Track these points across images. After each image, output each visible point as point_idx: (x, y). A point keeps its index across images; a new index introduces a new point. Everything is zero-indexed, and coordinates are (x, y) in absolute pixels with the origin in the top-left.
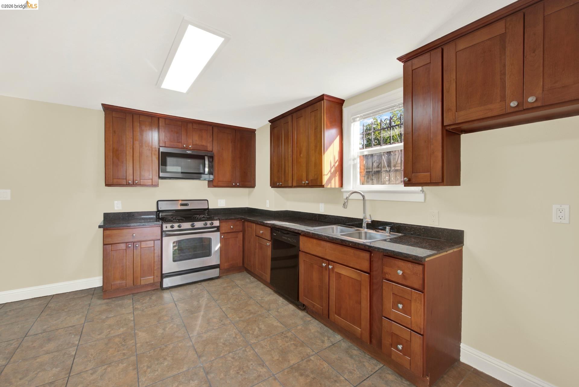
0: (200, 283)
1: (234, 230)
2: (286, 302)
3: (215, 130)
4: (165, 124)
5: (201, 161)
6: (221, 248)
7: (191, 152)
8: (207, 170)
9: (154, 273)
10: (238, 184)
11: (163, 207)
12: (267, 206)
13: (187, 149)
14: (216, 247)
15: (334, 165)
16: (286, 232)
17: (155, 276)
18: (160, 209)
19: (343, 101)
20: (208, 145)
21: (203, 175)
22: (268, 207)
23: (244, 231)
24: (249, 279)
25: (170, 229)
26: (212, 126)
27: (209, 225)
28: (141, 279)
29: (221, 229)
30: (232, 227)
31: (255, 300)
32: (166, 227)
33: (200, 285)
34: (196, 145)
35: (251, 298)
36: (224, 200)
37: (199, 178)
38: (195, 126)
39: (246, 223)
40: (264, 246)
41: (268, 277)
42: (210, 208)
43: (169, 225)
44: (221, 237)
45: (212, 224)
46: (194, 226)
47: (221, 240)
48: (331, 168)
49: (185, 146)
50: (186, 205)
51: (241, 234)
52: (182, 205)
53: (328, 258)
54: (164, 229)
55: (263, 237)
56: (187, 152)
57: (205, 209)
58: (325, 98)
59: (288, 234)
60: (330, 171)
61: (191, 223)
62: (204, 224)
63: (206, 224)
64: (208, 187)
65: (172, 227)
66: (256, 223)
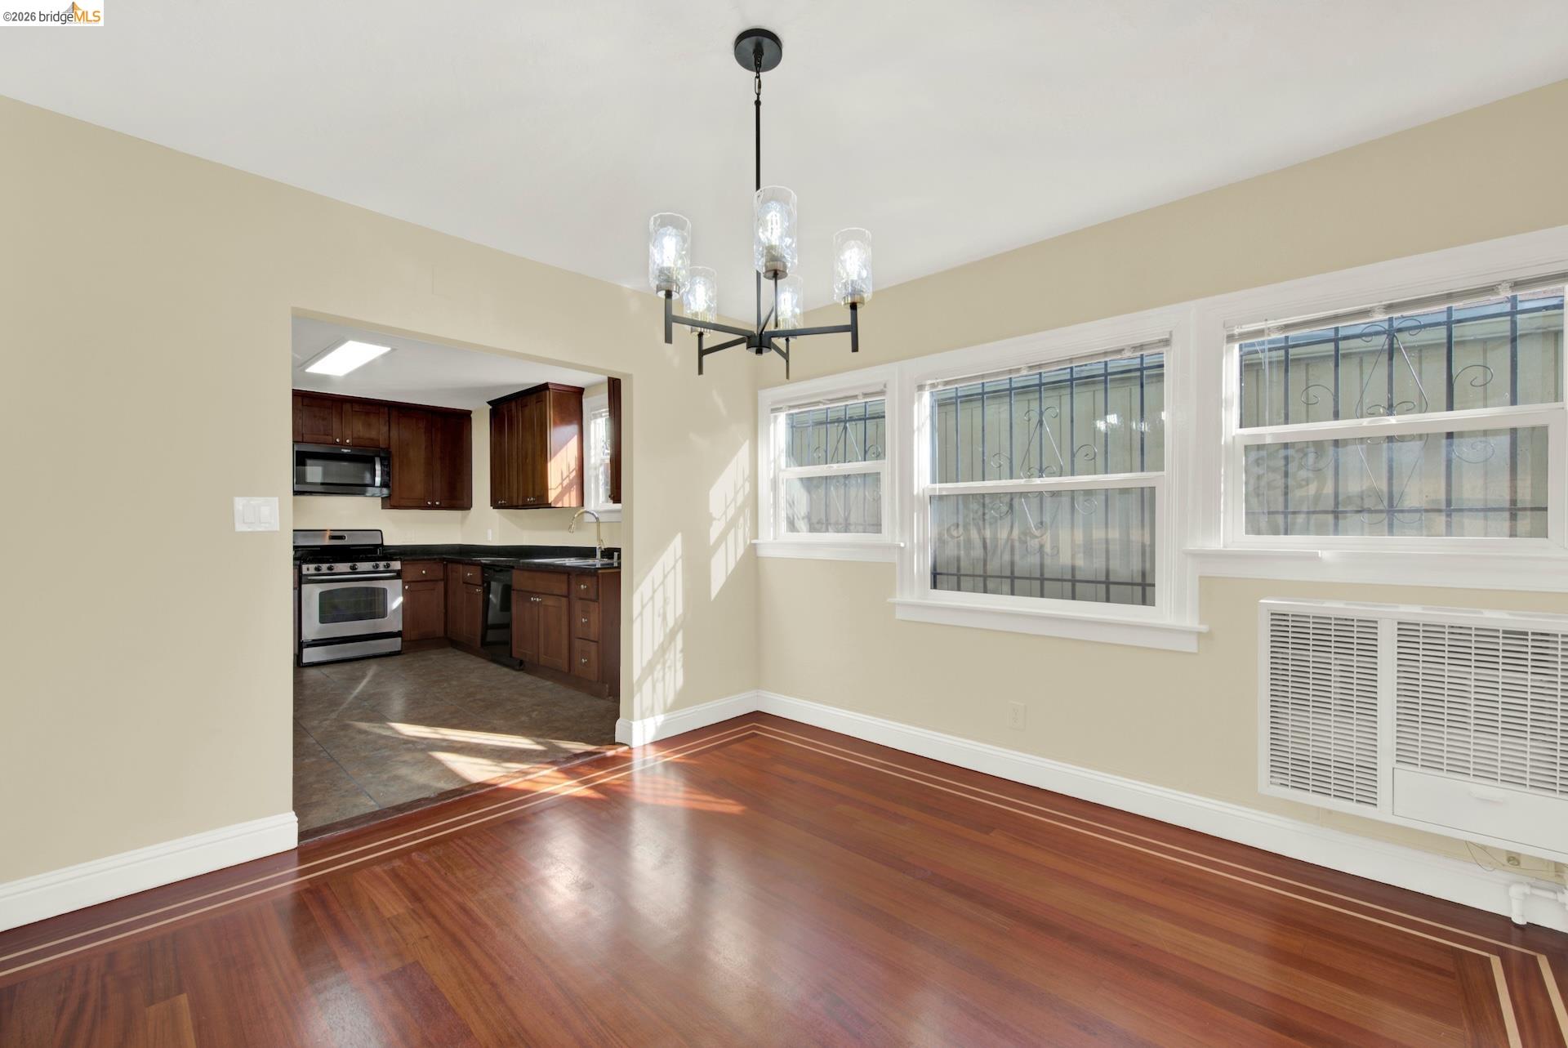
3: (394, 413)
5: (369, 465)
6: (404, 604)
7: (350, 450)
8: (378, 480)
10: (437, 503)
11: (299, 540)
13: (343, 444)
14: (396, 602)
15: (568, 476)
19: (583, 389)
20: (381, 437)
21: (370, 489)
22: (491, 540)
23: (446, 580)
25: (314, 572)
26: (388, 405)
27: (381, 568)
29: (403, 574)
30: (424, 572)
32: (308, 569)
34: (359, 438)
36: (413, 532)
37: (363, 494)
38: (356, 407)
39: (450, 566)
41: (478, 639)
42: (385, 543)
43: (312, 567)
44: (404, 588)
45: (388, 566)
46: (356, 569)
47: (405, 593)
48: (563, 480)
49: (338, 440)
50: (341, 538)
51: (442, 584)
52: (333, 538)
54: (305, 572)
55: (470, 582)
56: (343, 450)
57: (377, 546)
58: (551, 387)
60: (562, 484)
61: (350, 564)
62: (374, 567)
63: (377, 566)
64: (383, 508)
65: (318, 569)
66: (462, 563)
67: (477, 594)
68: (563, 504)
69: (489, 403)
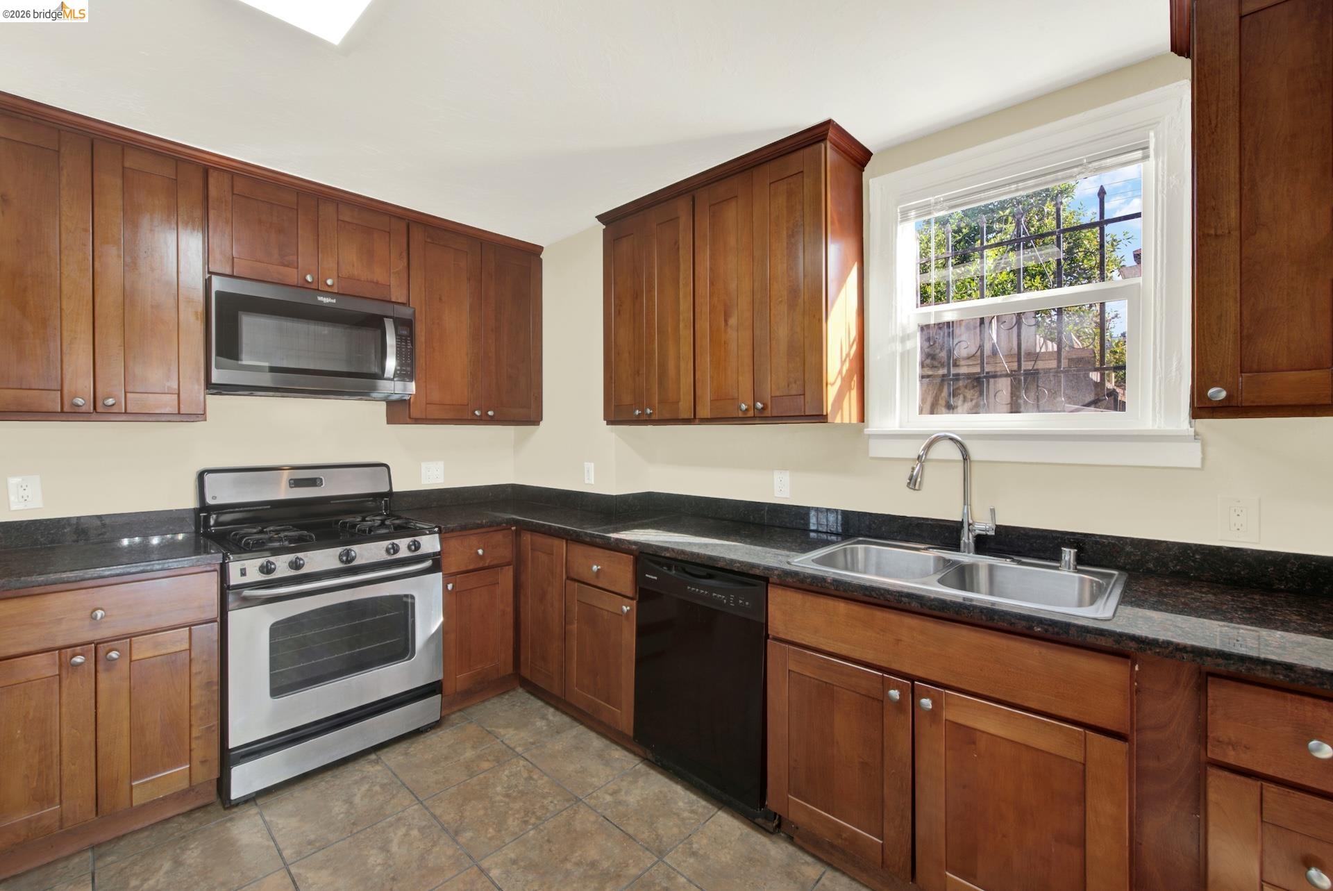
0: (373, 757)
1: (488, 561)
2: (701, 804)
3: (417, 234)
4: (233, 194)
5: (369, 334)
6: (444, 623)
7: (334, 301)
8: (391, 364)
9: (190, 750)
10: (491, 413)
11: (222, 492)
12: (587, 482)
13: (319, 289)
14: (431, 623)
15: (848, 355)
16: (703, 572)
17: (196, 763)
18: (210, 501)
20: (393, 282)
21: (381, 383)
22: (593, 483)
23: (518, 564)
24: (543, 717)
25: (254, 575)
26: (405, 219)
27: (404, 553)
28: (133, 784)
29: (445, 563)
30: (480, 552)
31: (593, 809)
32: (243, 573)
33: (377, 762)
34: (352, 278)
35: (578, 800)
36: (441, 464)
37: (363, 394)
38: (346, 215)
39: (527, 538)
40: (606, 612)
41: (624, 716)
42: (395, 490)
43: (253, 564)
44: (445, 587)
45: (417, 546)
46: (353, 559)
47: (446, 600)
48: (843, 363)
49: (309, 278)
51: (508, 573)
53: (907, 669)
54: (235, 579)
55: (600, 585)
56: (320, 298)
57: (381, 496)
58: (831, 134)
59: (710, 577)
60: (840, 372)
61: (339, 550)
62: (388, 551)
63: (396, 549)
64: (389, 422)
65: (267, 569)
66: (569, 538)
67: (620, 615)
68: (842, 419)
69: (600, 218)
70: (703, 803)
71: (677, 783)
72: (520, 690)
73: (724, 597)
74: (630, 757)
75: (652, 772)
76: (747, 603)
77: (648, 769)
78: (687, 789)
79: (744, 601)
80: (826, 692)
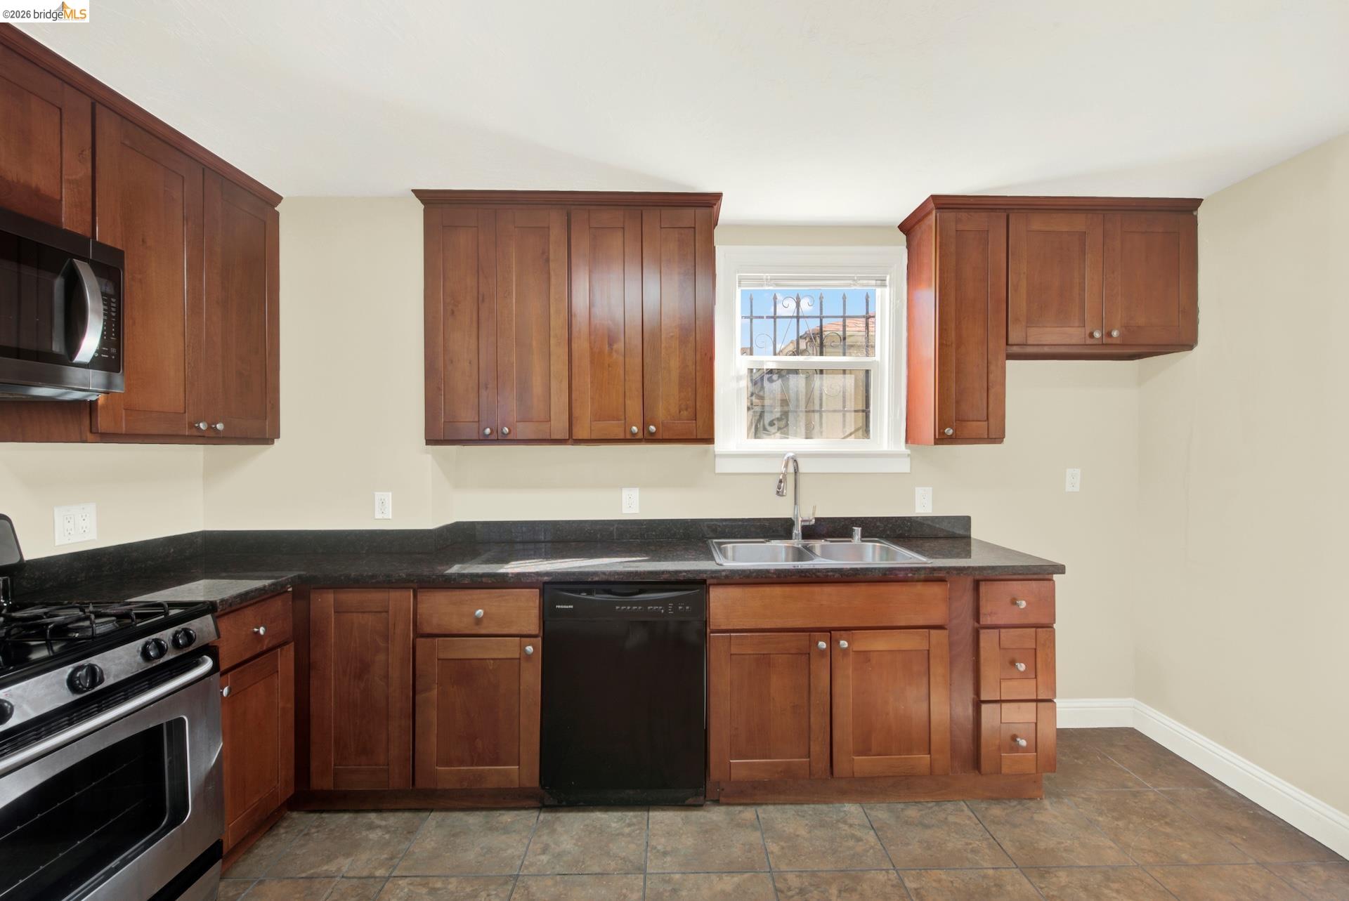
1: (270, 642)
3: (107, 128)
8: (91, 340)
10: (220, 426)
12: (379, 516)
23: (303, 638)
24: (371, 827)
26: (87, 95)
27: (169, 653)
29: (220, 653)
30: (262, 631)
35: (515, 877)
36: (90, 509)
39: (325, 598)
40: (493, 661)
41: (523, 770)
42: (26, 557)
45: (187, 638)
51: (289, 653)
55: (487, 632)
58: (717, 204)
62: (147, 655)
66: (415, 586)
67: (523, 658)
70: (631, 814)
71: (592, 811)
72: (295, 815)
73: (661, 607)
74: (524, 814)
75: (559, 815)
76: (687, 608)
77: (553, 814)
78: (607, 811)
79: (684, 606)
80: (764, 661)
